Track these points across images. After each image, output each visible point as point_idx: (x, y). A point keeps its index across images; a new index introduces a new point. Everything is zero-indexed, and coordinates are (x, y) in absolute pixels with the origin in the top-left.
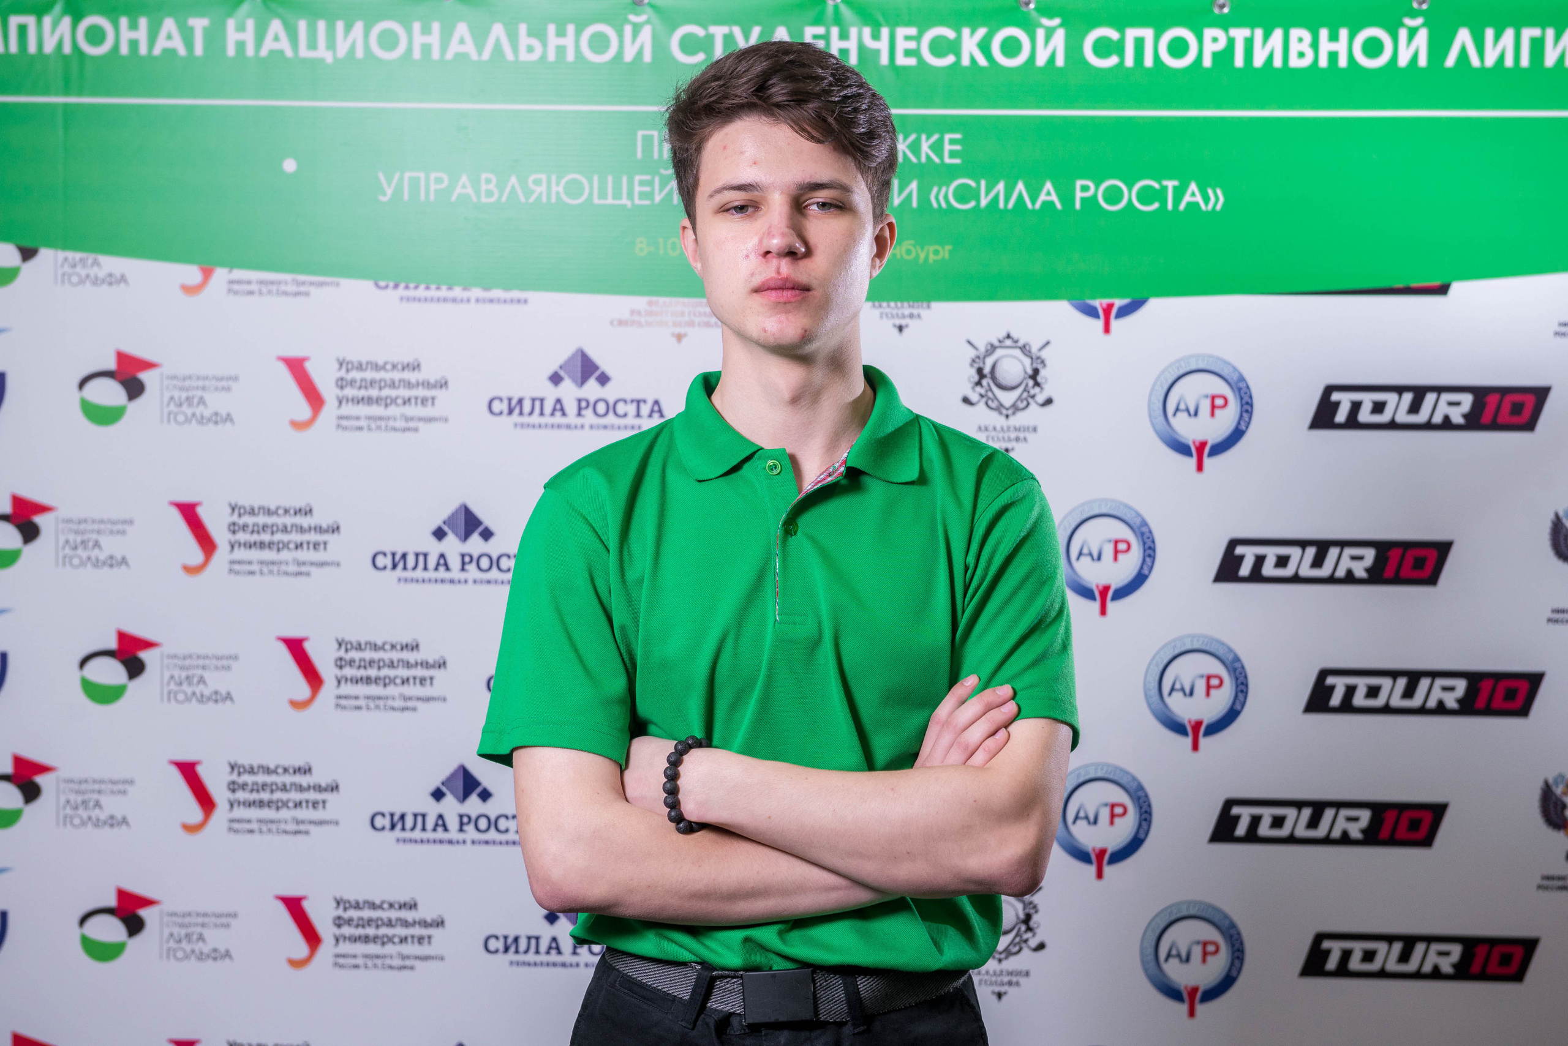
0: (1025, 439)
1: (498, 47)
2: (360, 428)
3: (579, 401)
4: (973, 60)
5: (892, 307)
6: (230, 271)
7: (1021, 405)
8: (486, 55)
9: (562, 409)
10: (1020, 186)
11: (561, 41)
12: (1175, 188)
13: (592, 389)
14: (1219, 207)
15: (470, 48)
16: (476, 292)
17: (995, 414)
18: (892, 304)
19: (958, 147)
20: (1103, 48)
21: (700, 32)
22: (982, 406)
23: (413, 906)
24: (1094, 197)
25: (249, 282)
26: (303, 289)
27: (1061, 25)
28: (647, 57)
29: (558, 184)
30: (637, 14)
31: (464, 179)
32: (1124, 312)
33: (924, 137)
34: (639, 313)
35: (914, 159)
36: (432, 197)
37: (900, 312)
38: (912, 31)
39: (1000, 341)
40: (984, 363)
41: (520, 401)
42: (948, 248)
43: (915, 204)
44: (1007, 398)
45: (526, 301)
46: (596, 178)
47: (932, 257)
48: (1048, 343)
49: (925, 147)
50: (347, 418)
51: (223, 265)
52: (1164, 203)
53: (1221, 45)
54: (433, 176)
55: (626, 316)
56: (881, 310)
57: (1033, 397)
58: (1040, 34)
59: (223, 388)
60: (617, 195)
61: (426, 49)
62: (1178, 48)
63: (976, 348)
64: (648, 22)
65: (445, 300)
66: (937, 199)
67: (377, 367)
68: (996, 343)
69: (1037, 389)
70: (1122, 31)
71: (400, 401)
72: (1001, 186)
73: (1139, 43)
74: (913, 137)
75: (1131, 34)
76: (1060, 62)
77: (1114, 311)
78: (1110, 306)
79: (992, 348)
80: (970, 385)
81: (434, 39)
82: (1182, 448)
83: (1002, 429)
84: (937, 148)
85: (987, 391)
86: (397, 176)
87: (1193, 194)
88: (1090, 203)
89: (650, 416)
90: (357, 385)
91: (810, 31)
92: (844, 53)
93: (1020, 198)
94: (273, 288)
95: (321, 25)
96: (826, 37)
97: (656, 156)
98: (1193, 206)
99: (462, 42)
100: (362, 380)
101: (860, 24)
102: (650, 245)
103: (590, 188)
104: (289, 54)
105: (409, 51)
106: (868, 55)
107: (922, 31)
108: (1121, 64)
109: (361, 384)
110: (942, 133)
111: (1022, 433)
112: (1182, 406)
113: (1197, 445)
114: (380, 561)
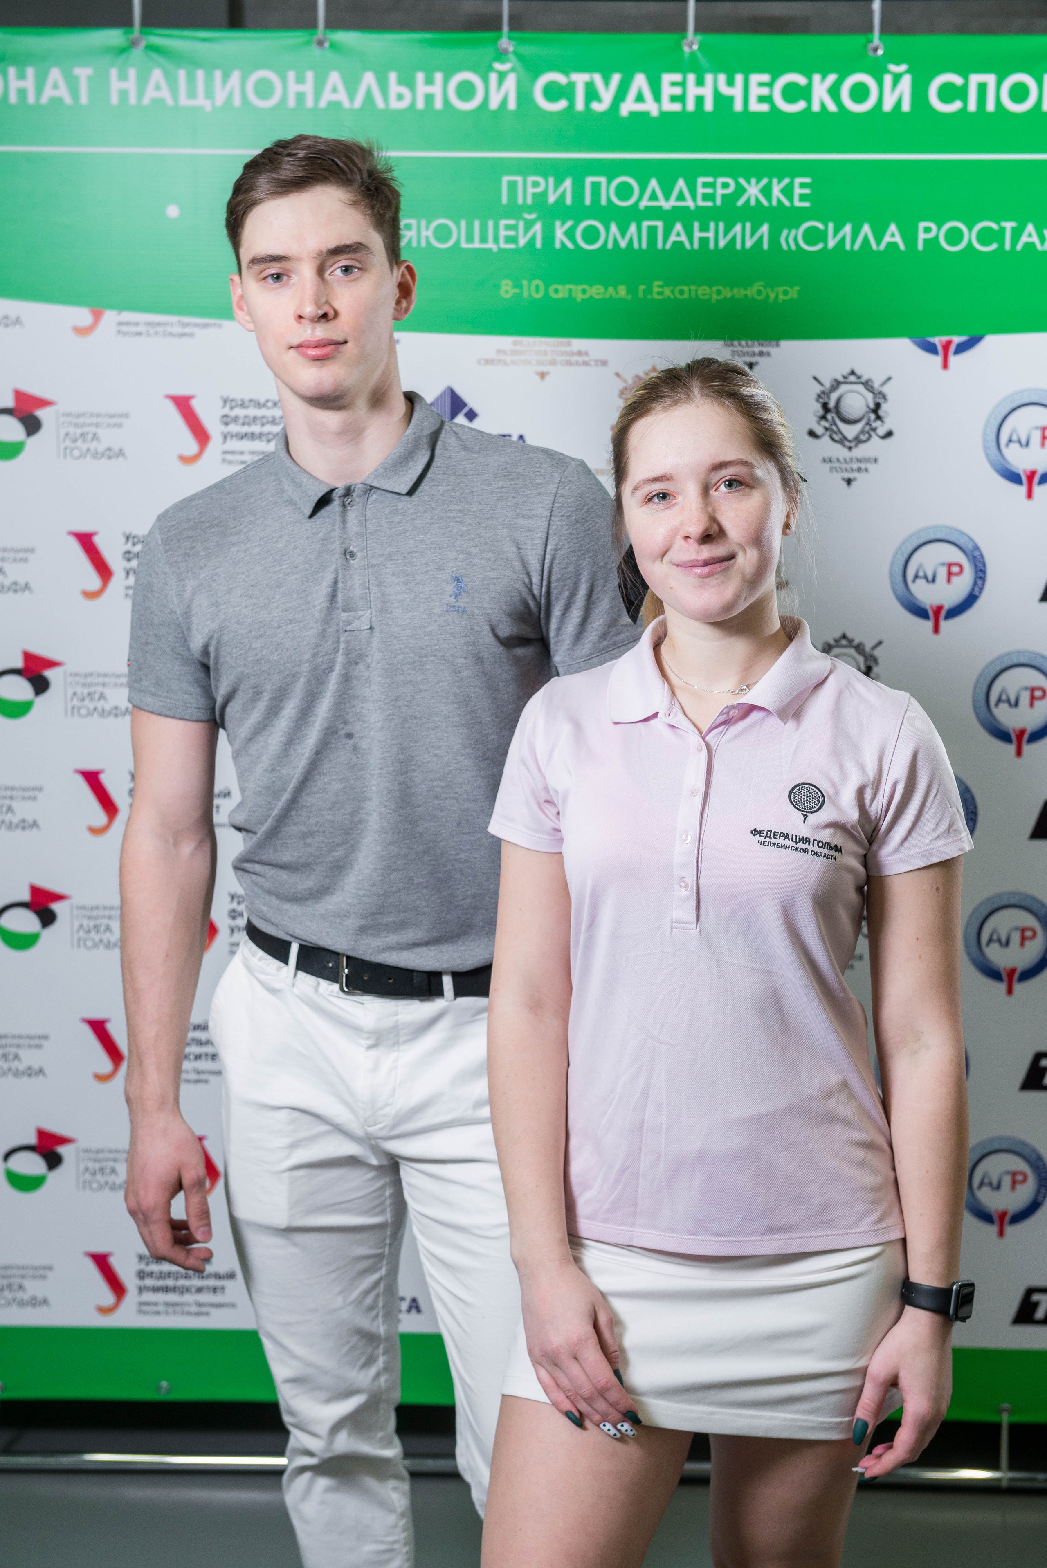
0: (867, 470)
1: (369, 95)
4: (823, 106)
5: (742, 345)
6: (119, 314)
7: (863, 437)
8: (358, 103)
10: (866, 229)
11: (429, 89)
12: (1013, 229)
15: (342, 96)
17: (838, 446)
18: (743, 343)
19: (807, 191)
20: (948, 93)
21: (560, 78)
22: (826, 439)
24: (937, 237)
25: (137, 324)
26: (187, 330)
28: (512, 105)
29: (427, 228)
30: (502, 62)
32: (962, 348)
33: (775, 181)
34: (504, 353)
35: (765, 202)
37: (750, 350)
38: (765, 78)
39: (844, 377)
40: (829, 398)
42: (797, 288)
43: (766, 246)
44: (850, 431)
46: (463, 223)
47: (781, 297)
48: (889, 379)
49: (776, 191)
50: (231, 452)
51: (112, 307)
52: (1001, 242)
55: (492, 355)
56: (733, 348)
57: (874, 430)
58: (888, 79)
59: (115, 425)
60: (484, 239)
61: (300, 97)
62: (1019, 93)
63: (821, 384)
64: (513, 70)
66: (787, 240)
67: (259, 405)
68: (841, 379)
69: (878, 423)
70: (966, 77)
72: (848, 229)
73: (982, 88)
74: (765, 181)
75: (975, 79)
76: (906, 107)
77: (952, 348)
78: (949, 343)
79: (837, 384)
80: (816, 419)
81: (308, 88)
82: (1013, 477)
83: (845, 461)
84: (788, 191)
85: (831, 425)
87: (1030, 235)
88: (933, 243)
90: (241, 421)
91: (667, 78)
92: (700, 100)
93: (866, 239)
94: (160, 329)
95: (200, 74)
96: (683, 84)
97: (520, 201)
98: (1030, 246)
99: (335, 90)
100: (246, 417)
101: (716, 71)
102: (515, 286)
103: (458, 232)
104: (170, 102)
105: (284, 100)
106: (723, 102)
107: (775, 78)
108: (964, 109)
109: (244, 420)
110: (793, 177)
111: (863, 465)
112: (1015, 438)
113: (1028, 473)
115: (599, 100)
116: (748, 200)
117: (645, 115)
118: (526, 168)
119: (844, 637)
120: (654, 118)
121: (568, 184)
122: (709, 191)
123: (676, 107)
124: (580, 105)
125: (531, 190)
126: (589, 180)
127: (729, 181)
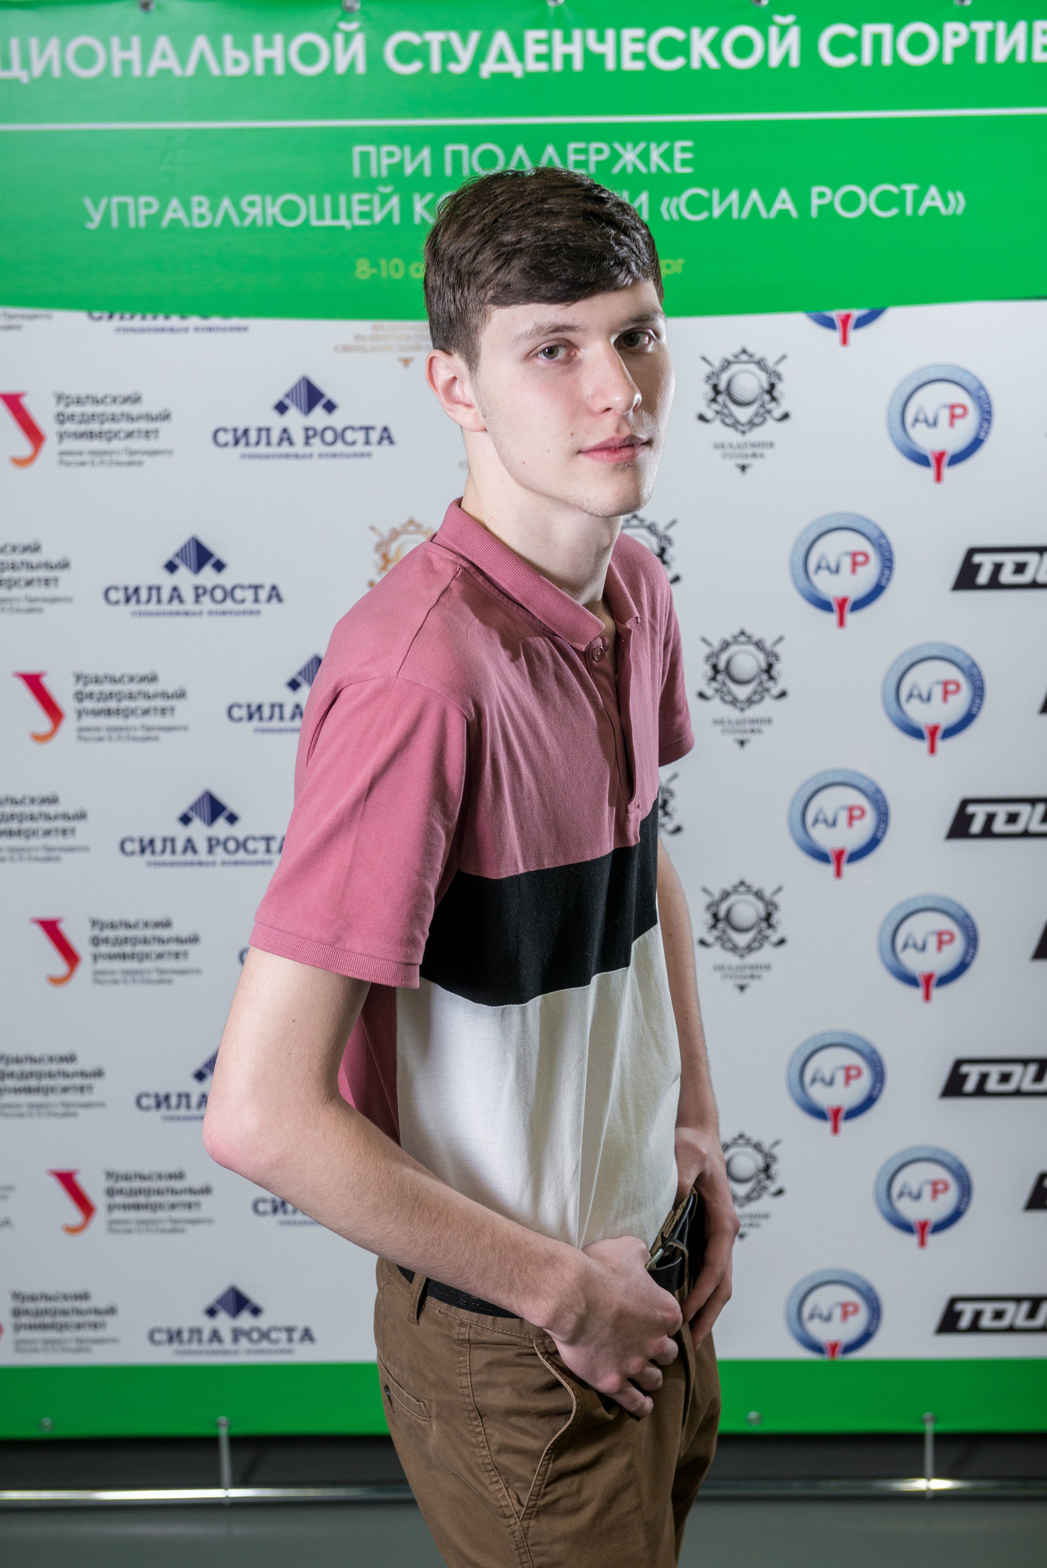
1: (202, 61)
2: (83, 464)
4: (704, 63)
7: (758, 420)
8: (191, 69)
9: (289, 439)
10: (755, 195)
11: (269, 53)
12: (915, 192)
13: (319, 417)
14: (960, 211)
15: (172, 63)
16: (194, 321)
17: (730, 431)
19: (688, 156)
20: (840, 46)
21: (413, 38)
22: (717, 424)
23: (167, 924)
24: (831, 205)
26: (14, 322)
27: (795, 23)
28: (361, 68)
29: (273, 205)
30: (349, 21)
31: (175, 203)
32: (862, 322)
33: (653, 146)
34: (364, 338)
35: (643, 169)
36: (143, 223)
38: (639, 33)
39: (736, 356)
40: (719, 379)
41: (246, 432)
42: (681, 261)
44: (743, 414)
45: (245, 329)
46: (312, 199)
48: (784, 357)
49: (655, 156)
50: (70, 453)
52: (902, 206)
53: (962, 40)
54: (143, 200)
55: (350, 341)
57: (769, 412)
58: (774, 32)
60: (336, 216)
61: (126, 65)
62: (918, 44)
63: (710, 364)
64: (360, 30)
65: (163, 330)
66: (668, 209)
67: (96, 401)
68: (731, 358)
69: (772, 406)
70: (859, 28)
71: (122, 435)
72: (734, 196)
73: (877, 39)
74: (642, 146)
75: (869, 30)
76: (794, 61)
77: (852, 322)
78: (848, 317)
79: (727, 364)
80: (705, 402)
81: (134, 54)
82: (921, 459)
83: (738, 447)
84: (668, 156)
85: (723, 408)
86: (104, 202)
87: (933, 198)
88: (827, 210)
89: (380, 442)
90: (77, 419)
91: (531, 35)
92: (568, 59)
93: (755, 207)
95: (15, 42)
96: (548, 41)
97: (374, 172)
98: (933, 210)
99: (164, 56)
100: (83, 415)
101: (584, 26)
102: (372, 266)
103: (307, 208)
105: (108, 68)
106: (593, 60)
107: (649, 33)
108: (858, 62)
109: (81, 418)
110: (673, 140)
111: (758, 449)
112: (921, 417)
113: (937, 455)
114: (113, 596)
115: (456, 60)
116: (624, 168)
117: (509, 76)
118: (379, 137)
119: (742, 633)
120: (519, 80)
121: (426, 153)
122: (581, 157)
123: (542, 67)
124: (436, 66)
125: (385, 161)
126: (449, 148)
127: (603, 146)
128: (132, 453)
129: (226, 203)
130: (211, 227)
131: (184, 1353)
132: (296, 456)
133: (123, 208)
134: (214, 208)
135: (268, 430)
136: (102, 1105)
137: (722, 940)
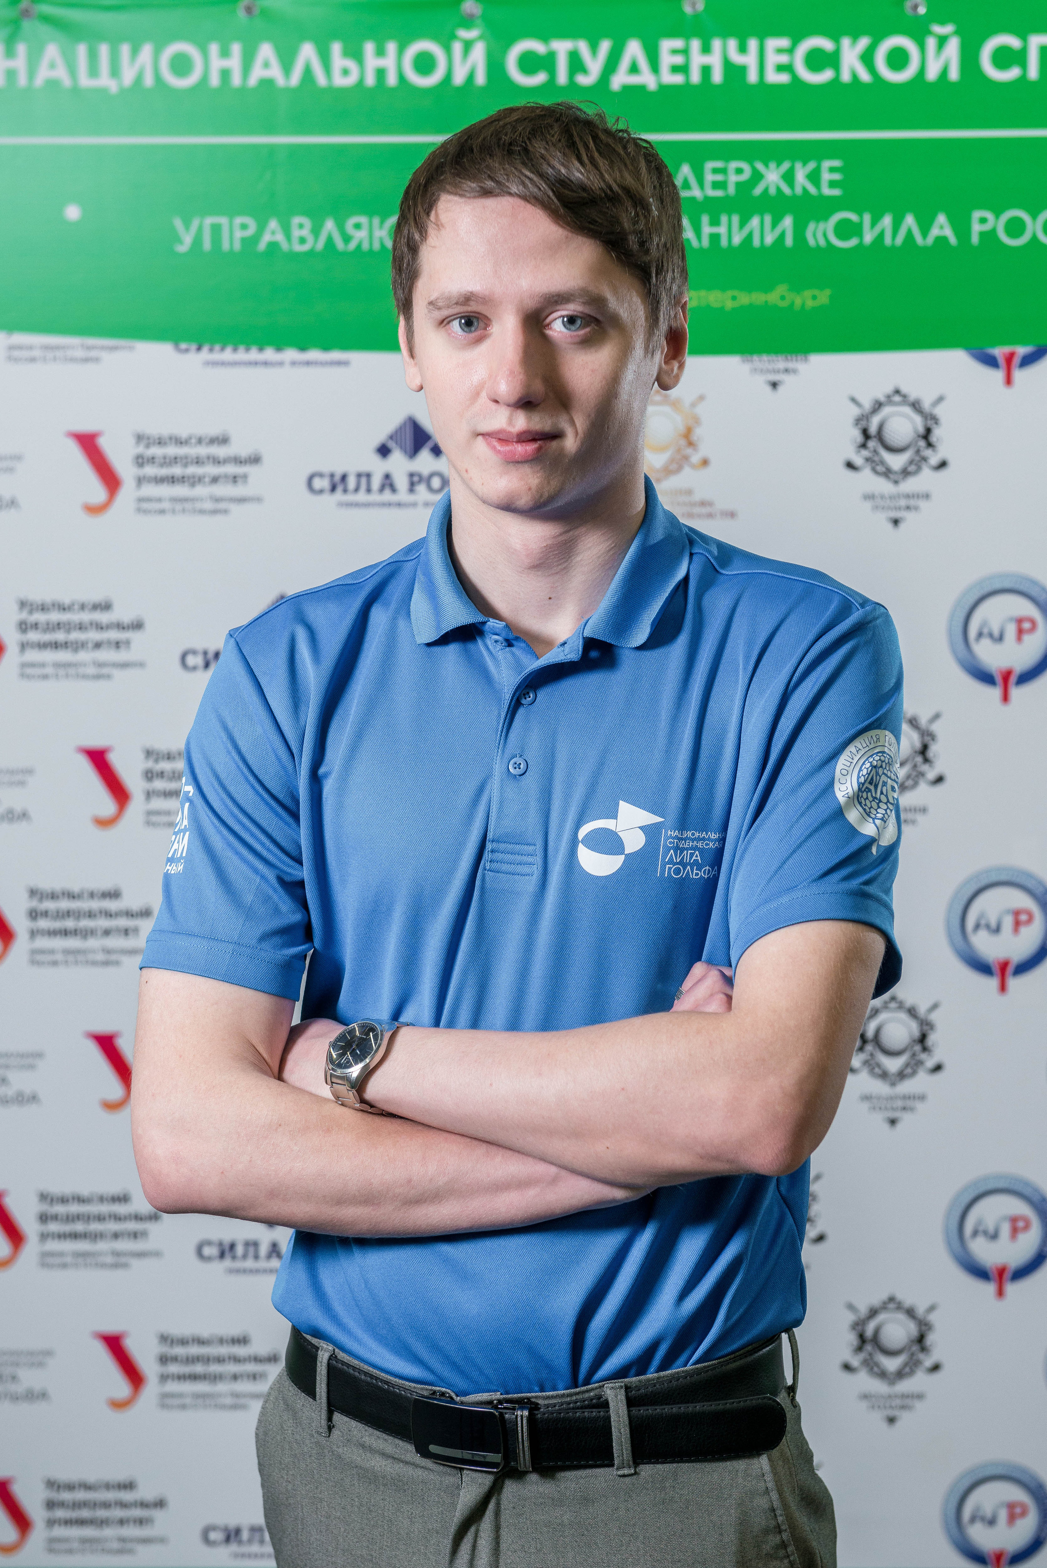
0: (917, 508)
1: (308, 72)
2: (163, 511)
3: (411, 475)
4: (855, 75)
5: (763, 362)
6: (9, 335)
7: (911, 469)
8: (295, 80)
9: (392, 485)
10: (910, 220)
11: (381, 62)
13: (424, 462)
15: (275, 72)
16: (291, 354)
17: (881, 480)
18: (765, 357)
19: (837, 177)
20: (1003, 58)
21: (538, 47)
22: (867, 473)
24: (993, 231)
25: (31, 348)
26: (93, 354)
27: (955, 33)
28: (481, 79)
29: (381, 227)
30: (468, 28)
31: (273, 224)
32: (1028, 360)
33: (798, 165)
35: (787, 190)
36: (237, 246)
37: (774, 366)
38: (784, 42)
39: (888, 397)
40: (870, 422)
41: (344, 478)
42: (828, 292)
43: (789, 241)
44: (896, 462)
45: (347, 362)
47: (810, 303)
48: (940, 400)
49: (800, 176)
50: (149, 500)
54: (238, 220)
56: (753, 364)
57: (925, 459)
58: (931, 42)
59: (6, 470)
61: (225, 74)
63: (860, 406)
64: (481, 37)
65: (256, 363)
66: (814, 235)
67: (180, 442)
68: (883, 400)
69: (928, 453)
70: (1024, 38)
71: (207, 480)
72: (887, 221)
74: (786, 165)
75: (1036, 41)
76: (954, 74)
77: (1016, 361)
78: (1012, 354)
80: (854, 447)
81: (234, 63)
83: (891, 498)
84: (814, 177)
85: (873, 454)
86: (195, 223)
88: (989, 237)
90: (158, 461)
91: (667, 45)
92: (706, 71)
93: (909, 233)
94: (59, 354)
95: (104, 50)
96: (685, 52)
99: (266, 65)
100: (165, 458)
101: (724, 35)
104: (67, 82)
105: (205, 78)
106: (734, 72)
107: (795, 42)
108: (1023, 77)
109: (162, 461)
110: (820, 159)
111: (913, 501)
114: (191, 660)
115: (585, 71)
116: (767, 188)
117: (641, 89)
120: (652, 93)
122: (719, 178)
123: (678, 79)
124: (562, 78)
127: (744, 165)
128: (218, 500)
129: (330, 225)
130: (311, 253)
131: (243, 1556)
132: (399, 505)
133: (216, 229)
134: (316, 231)
135: (368, 476)
136: (157, 1254)
137: (870, 1065)
